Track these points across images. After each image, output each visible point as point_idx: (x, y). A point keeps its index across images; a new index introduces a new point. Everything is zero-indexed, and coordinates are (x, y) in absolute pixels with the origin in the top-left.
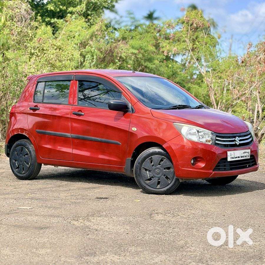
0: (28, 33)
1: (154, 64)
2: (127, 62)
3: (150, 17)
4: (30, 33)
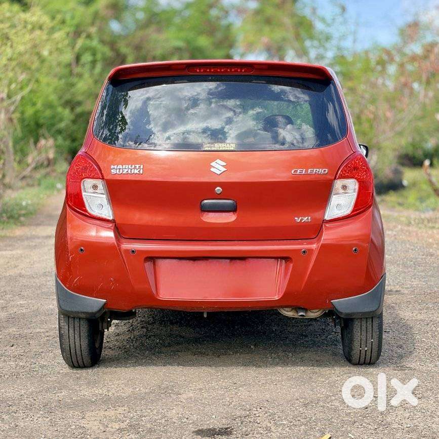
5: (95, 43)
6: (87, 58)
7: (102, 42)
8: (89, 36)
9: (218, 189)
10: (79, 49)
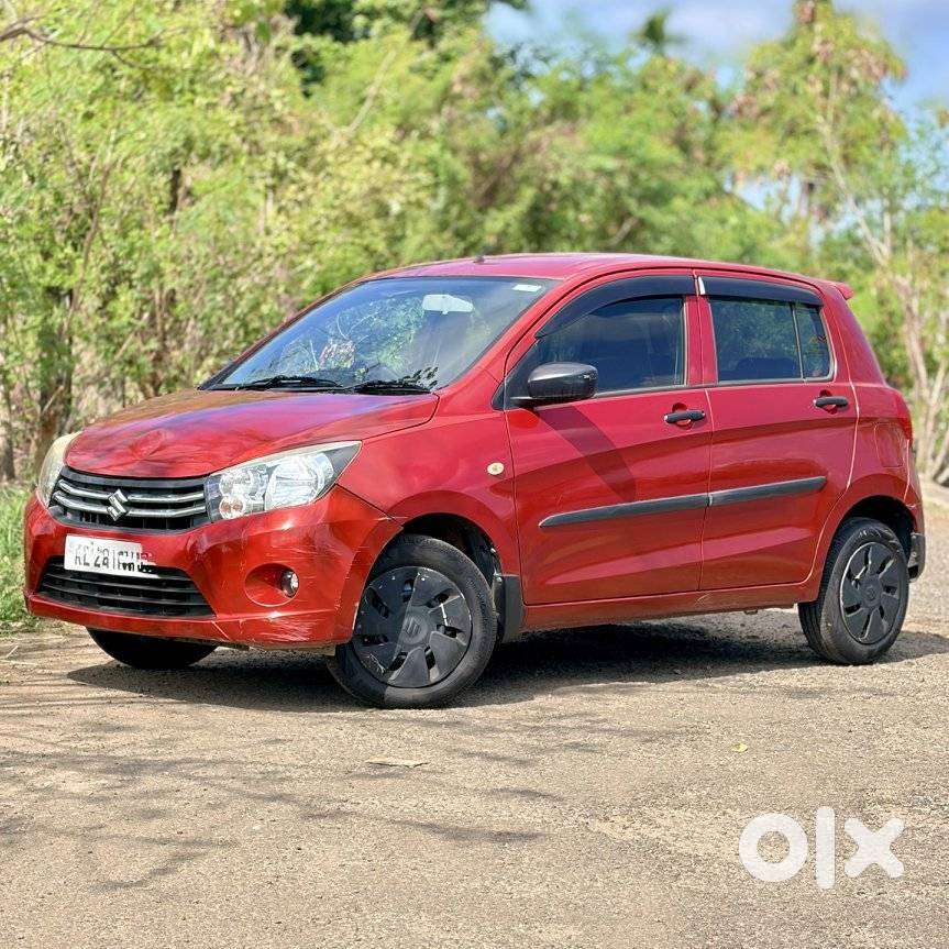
0: (268, 97)
1: (673, 212)
2: (577, 206)
3: (653, 33)
4: (278, 98)
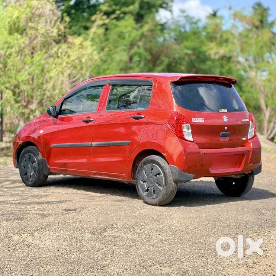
5: (142, 51)
6: (136, 58)
7: (146, 50)
8: (139, 47)
9: (226, 128)
10: (132, 54)
